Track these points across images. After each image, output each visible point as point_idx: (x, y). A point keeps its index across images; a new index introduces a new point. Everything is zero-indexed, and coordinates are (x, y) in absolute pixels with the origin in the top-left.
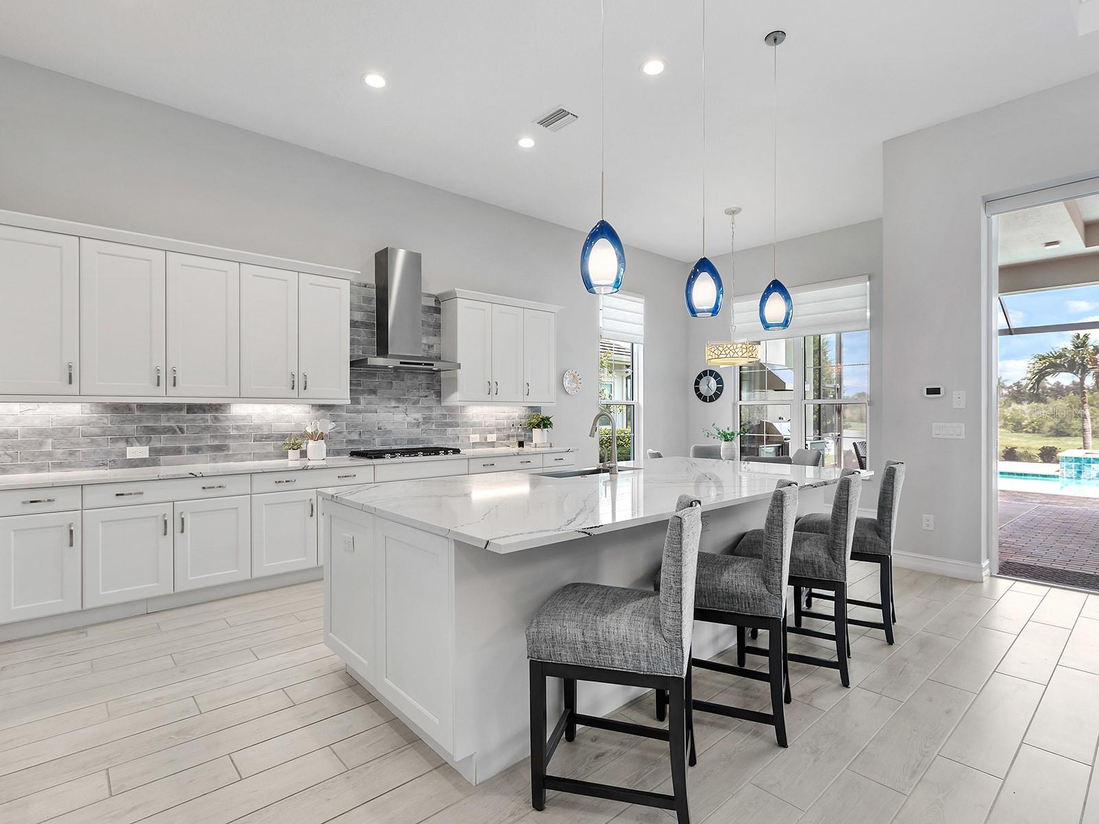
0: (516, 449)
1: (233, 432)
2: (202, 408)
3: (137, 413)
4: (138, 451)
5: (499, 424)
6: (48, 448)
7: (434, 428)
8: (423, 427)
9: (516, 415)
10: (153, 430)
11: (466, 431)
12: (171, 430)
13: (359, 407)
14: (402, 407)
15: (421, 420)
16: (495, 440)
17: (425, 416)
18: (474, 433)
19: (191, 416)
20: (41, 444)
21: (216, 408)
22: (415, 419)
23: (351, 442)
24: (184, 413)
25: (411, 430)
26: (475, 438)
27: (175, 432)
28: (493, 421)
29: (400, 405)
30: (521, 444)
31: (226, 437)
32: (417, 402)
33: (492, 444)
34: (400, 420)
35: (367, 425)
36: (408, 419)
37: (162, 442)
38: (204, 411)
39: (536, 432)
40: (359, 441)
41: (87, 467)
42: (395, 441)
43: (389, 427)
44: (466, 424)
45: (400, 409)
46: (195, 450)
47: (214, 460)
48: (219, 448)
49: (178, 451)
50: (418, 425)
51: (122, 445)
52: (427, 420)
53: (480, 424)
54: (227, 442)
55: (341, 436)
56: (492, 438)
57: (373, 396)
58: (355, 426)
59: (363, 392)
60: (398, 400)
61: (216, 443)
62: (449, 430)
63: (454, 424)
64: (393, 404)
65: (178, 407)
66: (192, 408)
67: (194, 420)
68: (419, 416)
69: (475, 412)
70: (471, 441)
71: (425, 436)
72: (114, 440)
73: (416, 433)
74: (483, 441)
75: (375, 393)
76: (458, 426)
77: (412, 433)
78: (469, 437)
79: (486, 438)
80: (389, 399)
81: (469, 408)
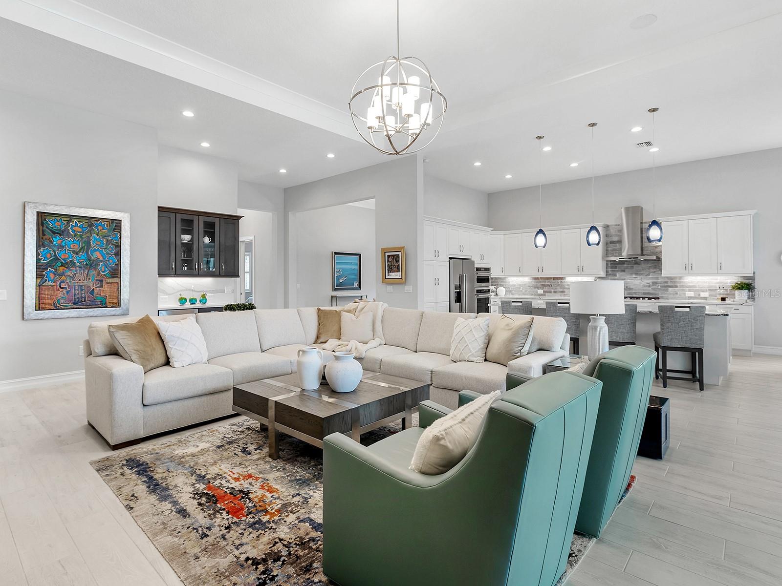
0: (720, 302)
1: (566, 287)
2: (557, 278)
3: (540, 280)
4: (540, 292)
5: (711, 287)
6: (521, 289)
7: (659, 287)
8: (652, 287)
9: (729, 281)
10: (544, 285)
11: (683, 290)
12: (548, 285)
13: (616, 277)
14: (639, 277)
15: (651, 284)
16: (708, 296)
17: (653, 282)
18: (690, 291)
19: (554, 281)
20: (520, 288)
21: (562, 278)
22: (647, 283)
24: (552, 280)
25: (645, 288)
26: (692, 294)
27: (550, 286)
28: (706, 285)
29: (638, 276)
30: (723, 299)
31: (564, 288)
32: (649, 275)
33: (705, 298)
34: (639, 284)
36: (643, 283)
37: (546, 289)
38: (558, 280)
39: (737, 292)
41: (529, 295)
42: (635, 293)
43: (631, 287)
44: (683, 286)
45: (639, 278)
46: (555, 292)
47: (561, 296)
48: (563, 292)
49: (550, 292)
50: (649, 286)
51: (537, 289)
52: (654, 284)
53: (694, 287)
54: (565, 290)
56: (706, 294)
57: (623, 273)
59: (618, 271)
60: (636, 274)
61: (561, 290)
62: (670, 289)
63: (673, 286)
64: (634, 276)
65: (551, 278)
66: (554, 279)
67: (555, 282)
68: (650, 282)
69: (690, 280)
70: (687, 296)
71: (653, 292)
72: (535, 288)
73: (650, 290)
74: (697, 296)
75: (624, 271)
76: (677, 287)
77: (646, 290)
78: (685, 293)
79: (699, 295)
80: (632, 274)
81: (685, 278)
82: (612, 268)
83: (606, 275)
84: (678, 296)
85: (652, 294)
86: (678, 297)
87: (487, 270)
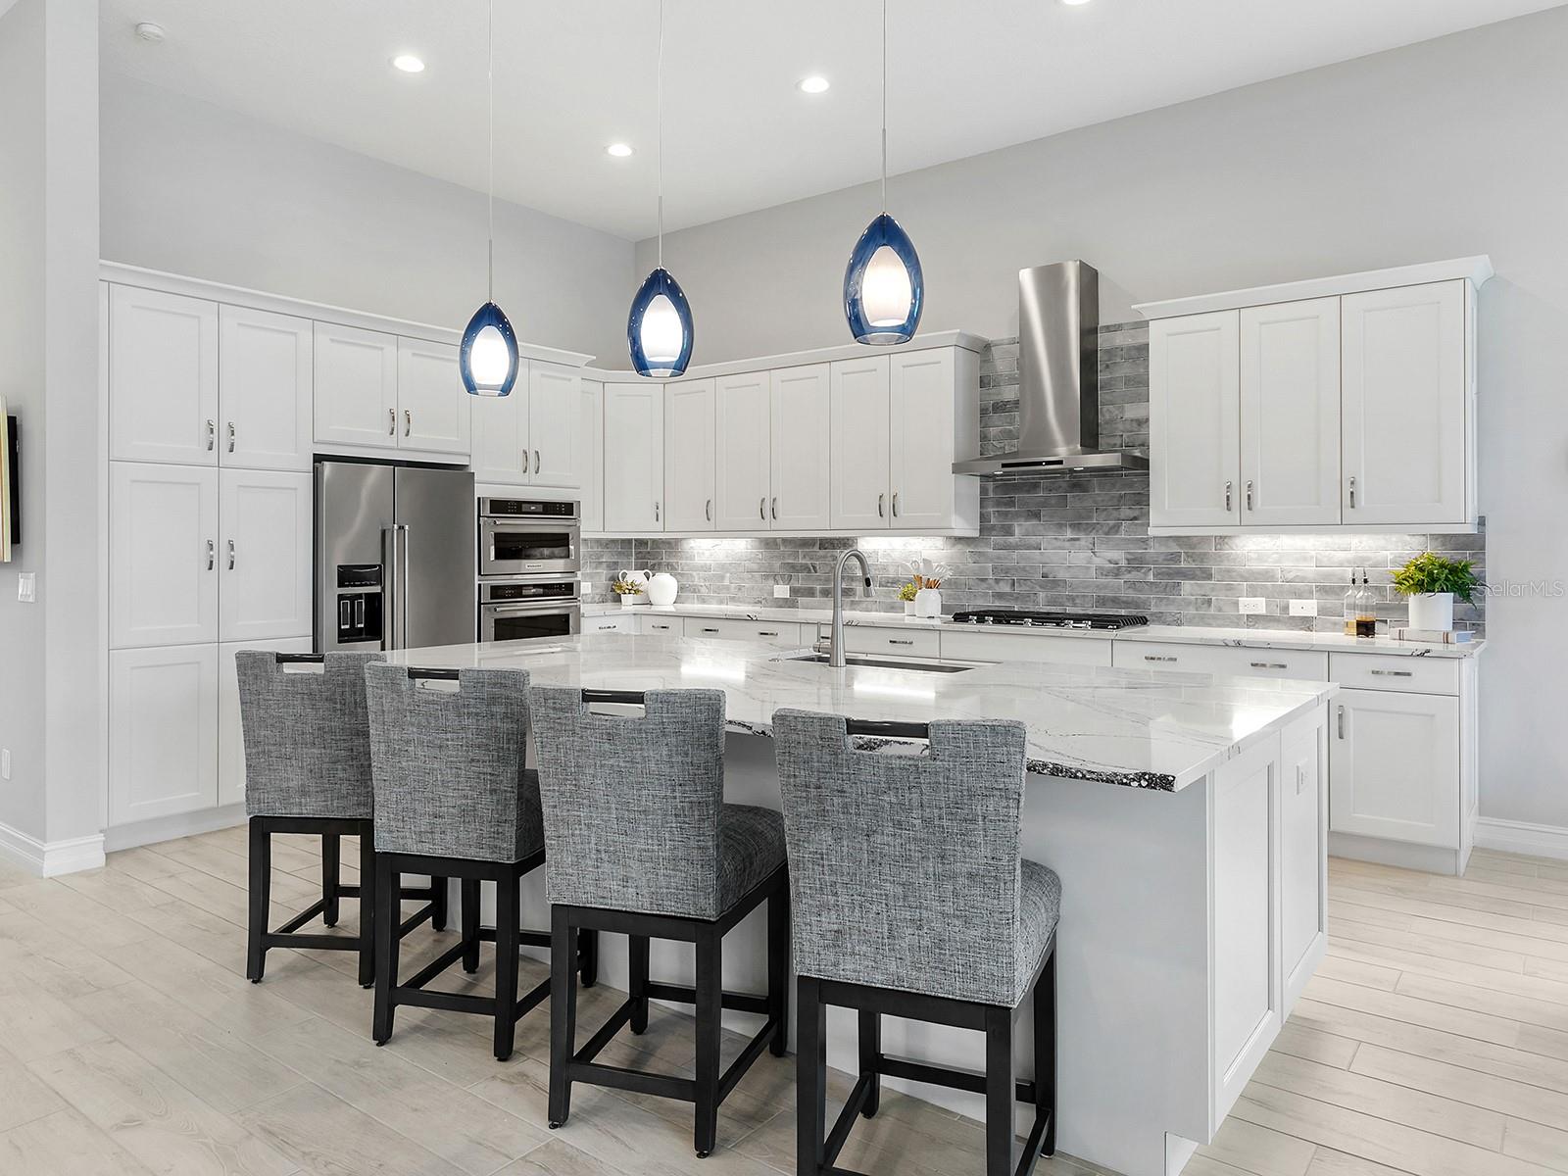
0: (1350, 639)
2: (827, 544)
3: (782, 549)
4: (782, 591)
5: (1327, 576)
6: (726, 582)
7: (1151, 578)
8: (1128, 577)
9: (1389, 555)
10: (792, 568)
11: (1229, 588)
12: (806, 568)
13: (1011, 539)
14: (1085, 539)
15: (1123, 563)
16: (1314, 613)
17: (1129, 557)
18: (1253, 593)
19: (822, 552)
20: (722, 578)
21: (845, 543)
22: (1110, 561)
23: (999, 596)
24: (816, 549)
25: (1103, 580)
26: (1257, 605)
27: (809, 571)
28: (1309, 569)
29: (1082, 536)
30: (1366, 628)
31: (854, 580)
32: (1115, 529)
33: (1306, 623)
34: (1081, 563)
35: (1024, 569)
36: (1097, 561)
37: (799, 581)
38: (834, 547)
39: (1414, 600)
40: (1011, 595)
41: (749, 603)
42: (1072, 599)
43: (1062, 575)
44: (1228, 574)
45: (1083, 543)
46: (826, 594)
48: (846, 593)
49: (811, 593)
50: (1117, 573)
51: (771, 582)
52: (1136, 563)
53: (1267, 576)
54: (856, 586)
55: (985, 585)
56: (1306, 607)
57: (1035, 522)
58: (1007, 571)
59: (1017, 515)
60: (1076, 527)
62: (1187, 586)
63: (1198, 573)
64: (1069, 534)
65: (812, 542)
66: (823, 544)
67: (825, 557)
68: (1119, 555)
69: (1254, 549)
70: (1242, 611)
71: (1131, 594)
72: (766, 577)
73: (1118, 587)
74: (1277, 613)
75: (1037, 515)
76: (1209, 577)
77: (1105, 587)
78: (1236, 604)
79: (1286, 608)
80: (1060, 526)
81: (1237, 541)
82: (998, 503)
83: (981, 531)
84: (1212, 611)
85: (1127, 604)
86: (1214, 617)
87: (567, 509)
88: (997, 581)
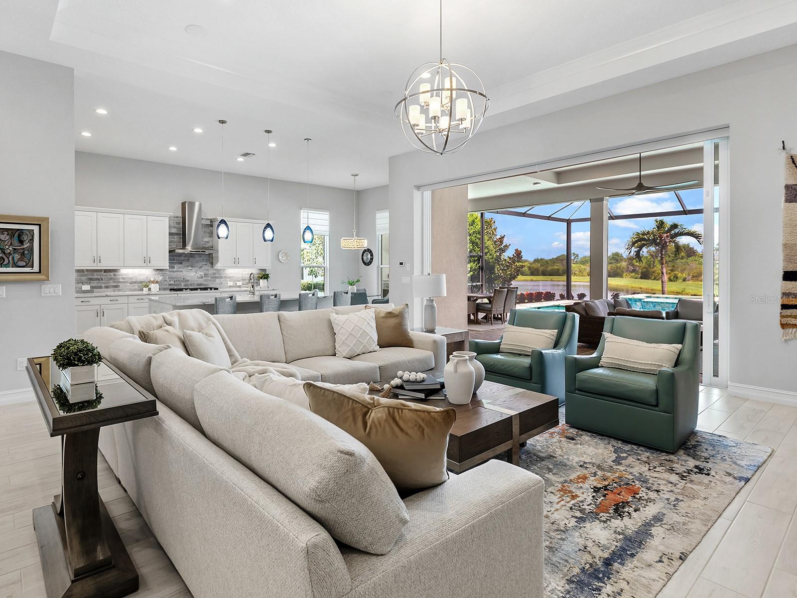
1: (121, 280)
3: (86, 273)
4: (86, 287)
5: (243, 277)
7: (209, 279)
8: (204, 278)
10: (91, 279)
11: (226, 280)
12: (98, 279)
15: (203, 275)
16: (241, 285)
18: (230, 281)
19: (105, 274)
21: (115, 271)
22: (200, 275)
23: (170, 285)
24: (103, 273)
25: (198, 280)
26: (230, 284)
27: (100, 280)
28: (240, 276)
29: (193, 269)
31: (118, 282)
32: (201, 267)
33: (240, 286)
34: (193, 275)
35: (178, 277)
36: (197, 275)
37: (94, 284)
38: (110, 272)
40: (174, 284)
42: (191, 285)
43: (188, 278)
44: (226, 277)
45: (193, 271)
46: (107, 287)
47: (114, 291)
48: (116, 287)
49: (101, 287)
50: (202, 278)
51: (80, 285)
52: (206, 275)
53: (233, 277)
54: (119, 284)
55: (166, 282)
56: (239, 283)
57: (181, 265)
58: (172, 278)
59: (176, 263)
60: (192, 266)
61: (115, 284)
62: (217, 280)
63: (220, 277)
64: (190, 268)
65: (101, 270)
66: (106, 271)
67: (107, 275)
68: (202, 274)
69: (229, 272)
70: (228, 285)
71: (205, 283)
72: (78, 284)
73: (201, 281)
74: (235, 285)
75: (181, 263)
76: (222, 277)
78: (227, 283)
80: (187, 266)
81: (228, 270)
85: (204, 285)
86: (223, 286)
88: (170, 281)
